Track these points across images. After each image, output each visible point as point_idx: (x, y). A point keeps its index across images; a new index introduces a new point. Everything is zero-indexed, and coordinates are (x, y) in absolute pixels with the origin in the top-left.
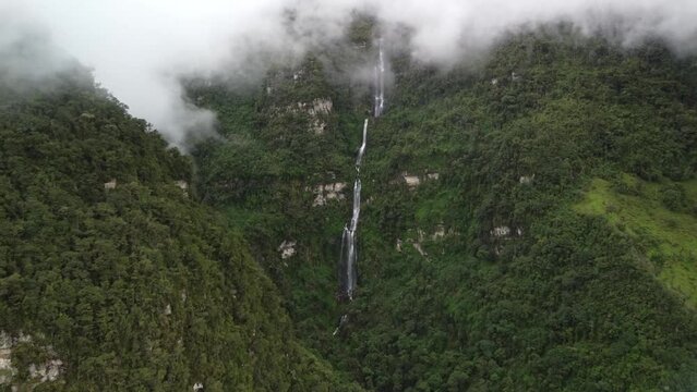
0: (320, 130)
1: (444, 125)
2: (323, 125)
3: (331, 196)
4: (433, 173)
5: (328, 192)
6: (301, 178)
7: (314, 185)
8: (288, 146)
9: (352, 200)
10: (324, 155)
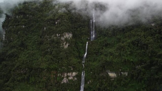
0: (66, 46)
1: (129, 46)
2: (67, 44)
3: (70, 78)
4: (124, 72)
5: (69, 76)
6: (56, 69)
7: (62, 73)
8: (51, 54)
9: (81, 80)
10: (68, 59)
